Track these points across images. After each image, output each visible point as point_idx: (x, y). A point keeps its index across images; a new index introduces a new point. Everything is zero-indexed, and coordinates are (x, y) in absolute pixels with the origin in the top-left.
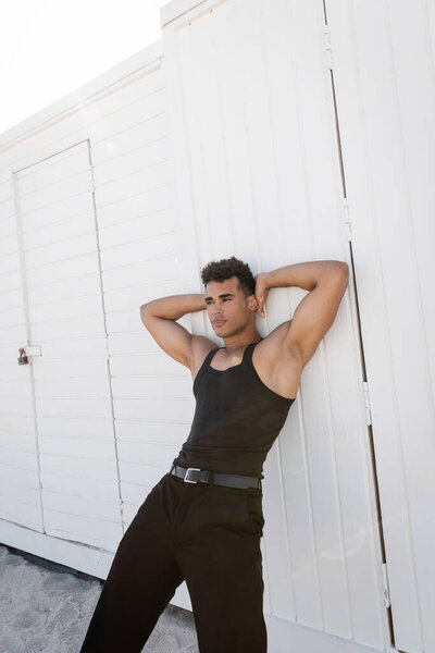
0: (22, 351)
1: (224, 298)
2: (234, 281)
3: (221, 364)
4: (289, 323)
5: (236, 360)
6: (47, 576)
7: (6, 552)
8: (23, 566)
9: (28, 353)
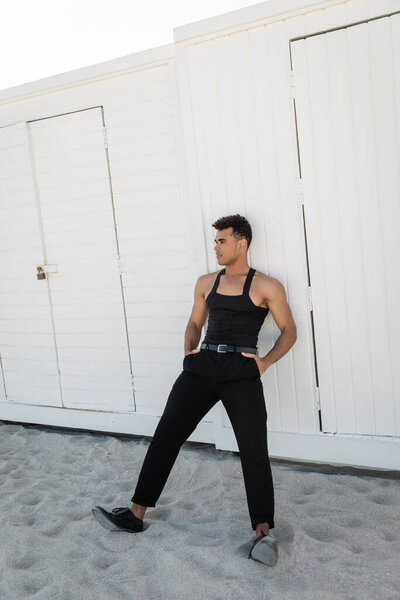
0: (40, 269)
1: (221, 240)
6: (69, 437)
7: (22, 428)
8: (44, 434)
9: (46, 270)
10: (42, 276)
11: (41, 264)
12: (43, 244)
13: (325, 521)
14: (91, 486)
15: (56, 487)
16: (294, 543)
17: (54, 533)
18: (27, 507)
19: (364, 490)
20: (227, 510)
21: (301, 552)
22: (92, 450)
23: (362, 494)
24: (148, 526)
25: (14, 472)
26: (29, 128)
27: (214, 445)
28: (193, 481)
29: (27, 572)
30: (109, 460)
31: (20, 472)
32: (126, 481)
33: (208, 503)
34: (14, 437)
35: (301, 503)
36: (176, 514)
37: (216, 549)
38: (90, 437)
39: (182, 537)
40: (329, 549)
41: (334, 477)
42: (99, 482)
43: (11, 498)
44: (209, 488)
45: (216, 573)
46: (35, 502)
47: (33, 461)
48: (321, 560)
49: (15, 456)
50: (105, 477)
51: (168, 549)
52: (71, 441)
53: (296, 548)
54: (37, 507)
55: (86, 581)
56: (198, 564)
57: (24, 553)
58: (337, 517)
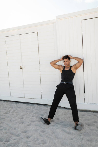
0: (21, 67)
1: (67, 61)
2: (68, 59)
3: (66, 69)
4: (76, 64)
5: (69, 69)
6: (26, 104)
7: (14, 102)
8: (19, 104)
9: (22, 67)
10: (21, 68)
11: (21, 66)
12: (22, 61)
13: (89, 122)
14: (34, 115)
15: (26, 115)
16: (84, 127)
17: (29, 125)
18: (21, 120)
19: (95, 115)
20: (67, 120)
21: (86, 129)
22: (32, 107)
23: (95, 116)
24: (51, 123)
25: (15, 112)
26: (20, 36)
27: (60, 106)
28: (57, 114)
29: (26, 134)
30: (36, 109)
31: (17, 112)
32: (42, 114)
33: (62, 118)
34: (13, 104)
35: (82, 118)
36: (56, 121)
37: (67, 128)
38: (30, 104)
39: (59, 126)
40: (92, 128)
41: (88, 113)
42: (36, 114)
43: (17, 118)
44: (61, 115)
45: (69, 133)
46: (22, 118)
47: (19, 109)
48: (91, 130)
49: (14, 108)
50: (37, 113)
51: (57, 128)
52: (26, 105)
53: (85, 128)
54: (24, 119)
55: (40, 135)
56: (64, 131)
57: (24, 130)
58: (91, 121)
